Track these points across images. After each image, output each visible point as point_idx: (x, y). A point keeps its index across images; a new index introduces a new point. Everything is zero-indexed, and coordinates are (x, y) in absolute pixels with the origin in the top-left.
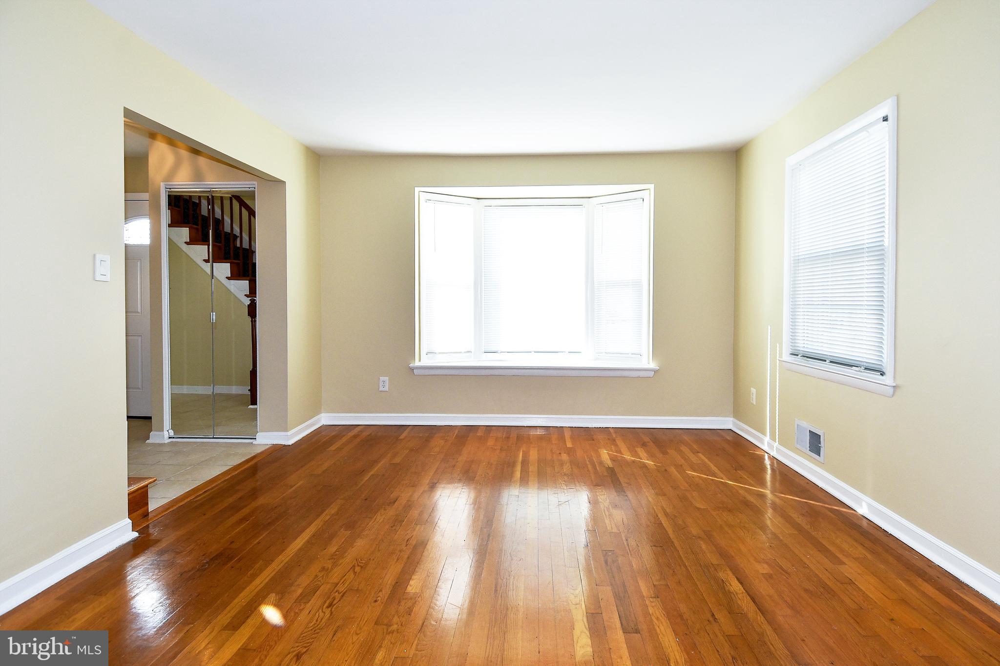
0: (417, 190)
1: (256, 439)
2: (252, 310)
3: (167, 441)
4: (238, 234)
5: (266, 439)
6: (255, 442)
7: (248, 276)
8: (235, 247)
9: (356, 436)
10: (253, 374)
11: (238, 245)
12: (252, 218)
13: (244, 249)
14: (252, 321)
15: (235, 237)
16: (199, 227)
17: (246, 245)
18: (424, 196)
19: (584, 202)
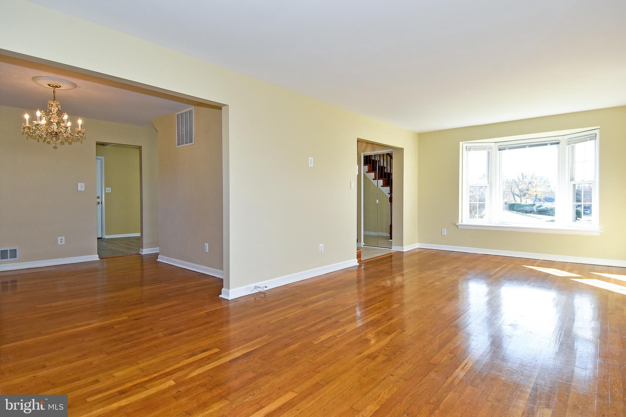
0: (461, 143)
2: (391, 200)
3: (363, 246)
4: (386, 166)
5: (395, 249)
6: (391, 249)
7: (389, 185)
8: (385, 172)
10: (391, 226)
11: (386, 171)
12: (391, 159)
13: (388, 173)
14: (391, 204)
15: (385, 168)
16: (371, 165)
17: (389, 171)
18: (465, 145)
19: (560, 138)
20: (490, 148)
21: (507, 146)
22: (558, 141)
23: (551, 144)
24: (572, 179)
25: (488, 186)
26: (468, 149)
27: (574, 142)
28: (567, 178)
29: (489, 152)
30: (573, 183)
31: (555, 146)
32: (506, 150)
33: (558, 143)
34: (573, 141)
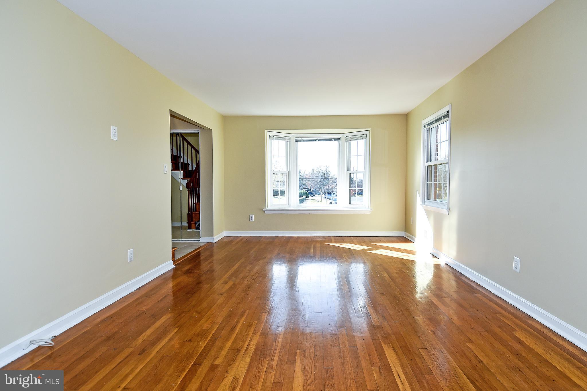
0: (266, 131)
1: (200, 240)
5: (204, 240)
6: (199, 242)
9: (239, 241)
13: (175, 155)
18: (269, 134)
19: (340, 135)
20: (289, 138)
21: (302, 138)
22: (339, 138)
23: (335, 140)
24: (348, 170)
25: (287, 172)
26: (271, 137)
27: (351, 139)
28: (346, 169)
29: (287, 143)
30: (350, 172)
31: (337, 141)
32: (301, 142)
33: (339, 139)
34: (349, 139)
